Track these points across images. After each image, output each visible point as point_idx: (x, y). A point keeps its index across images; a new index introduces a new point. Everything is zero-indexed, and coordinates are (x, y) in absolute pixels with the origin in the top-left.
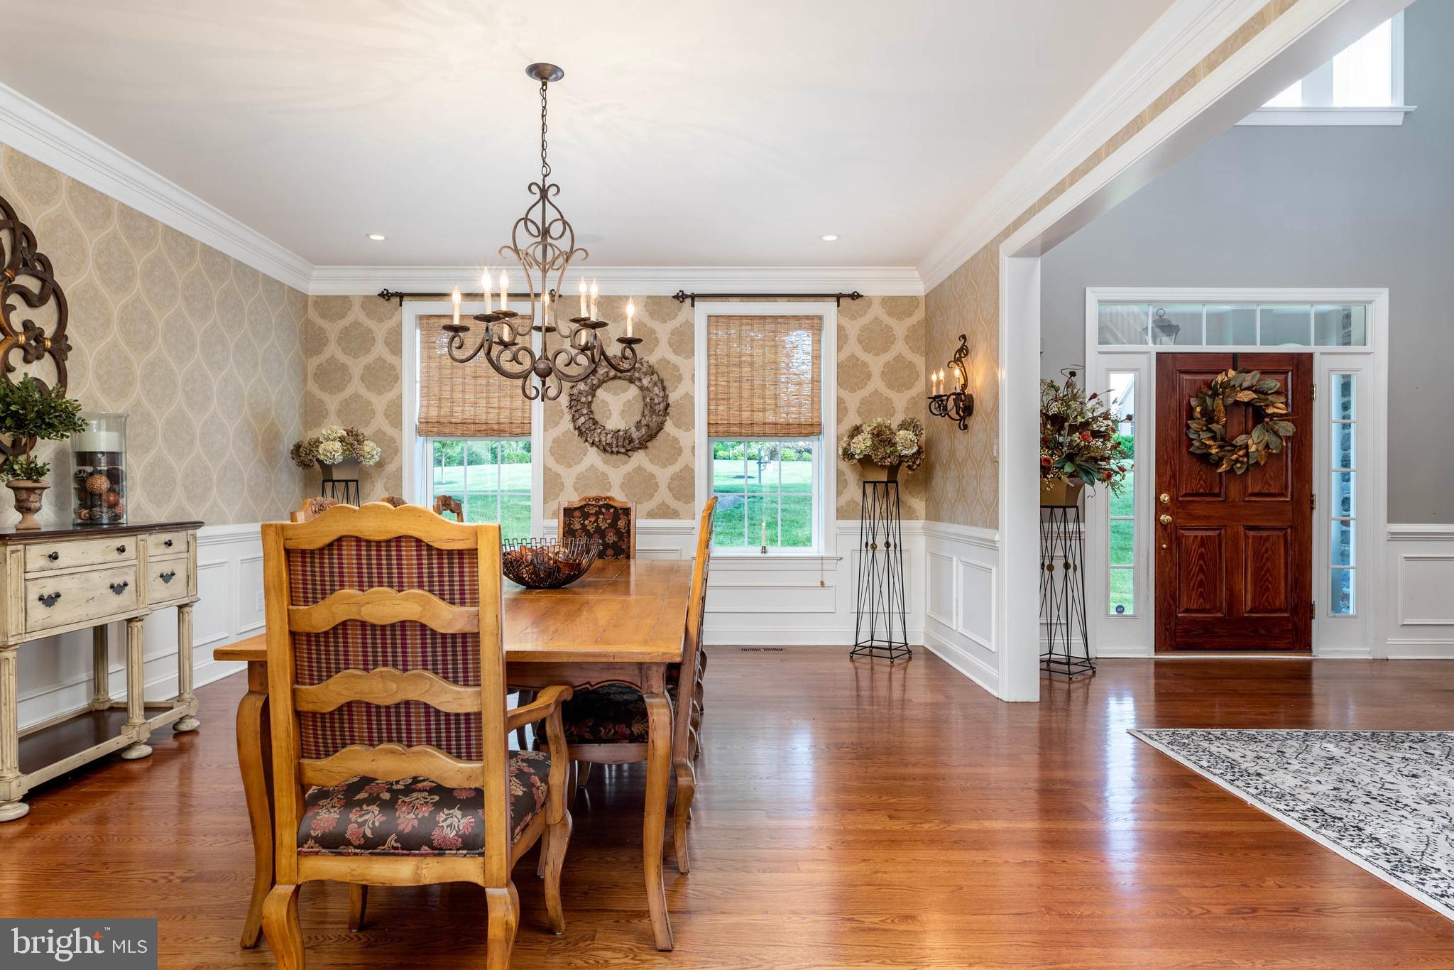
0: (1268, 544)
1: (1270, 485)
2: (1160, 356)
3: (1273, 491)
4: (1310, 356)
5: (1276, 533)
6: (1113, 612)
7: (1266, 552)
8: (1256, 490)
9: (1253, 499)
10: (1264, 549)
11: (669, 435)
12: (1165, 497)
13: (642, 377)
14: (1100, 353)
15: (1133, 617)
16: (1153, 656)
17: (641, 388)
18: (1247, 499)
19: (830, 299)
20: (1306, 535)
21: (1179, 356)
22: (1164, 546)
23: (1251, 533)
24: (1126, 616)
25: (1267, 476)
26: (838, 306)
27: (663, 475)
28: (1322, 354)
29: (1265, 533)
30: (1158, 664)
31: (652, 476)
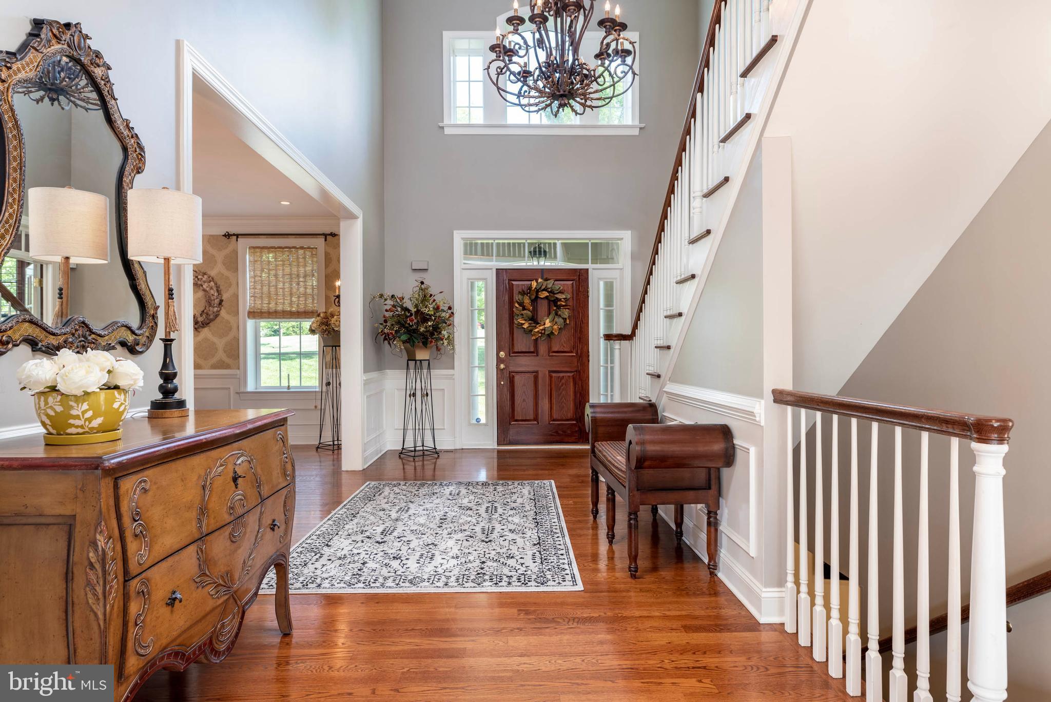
0: (563, 381)
1: (564, 347)
2: (499, 272)
3: (566, 350)
4: (587, 270)
5: (569, 374)
6: (474, 422)
7: (562, 385)
8: (556, 350)
9: (554, 354)
10: (561, 384)
11: (223, 318)
12: (502, 354)
13: (203, 284)
14: (463, 269)
15: (485, 425)
16: (496, 447)
17: (204, 290)
18: (551, 354)
19: (320, 236)
20: (586, 375)
21: (510, 271)
22: (502, 383)
23: (554, 375)
24: (481, 424)
25: (562, 340)
26: (326, 240)
27: (220, 343)
28: (593, 269)
29: (561, 375)
30: (499, 452)
31: (214, 344)
